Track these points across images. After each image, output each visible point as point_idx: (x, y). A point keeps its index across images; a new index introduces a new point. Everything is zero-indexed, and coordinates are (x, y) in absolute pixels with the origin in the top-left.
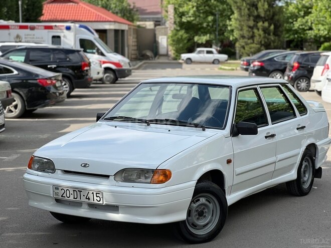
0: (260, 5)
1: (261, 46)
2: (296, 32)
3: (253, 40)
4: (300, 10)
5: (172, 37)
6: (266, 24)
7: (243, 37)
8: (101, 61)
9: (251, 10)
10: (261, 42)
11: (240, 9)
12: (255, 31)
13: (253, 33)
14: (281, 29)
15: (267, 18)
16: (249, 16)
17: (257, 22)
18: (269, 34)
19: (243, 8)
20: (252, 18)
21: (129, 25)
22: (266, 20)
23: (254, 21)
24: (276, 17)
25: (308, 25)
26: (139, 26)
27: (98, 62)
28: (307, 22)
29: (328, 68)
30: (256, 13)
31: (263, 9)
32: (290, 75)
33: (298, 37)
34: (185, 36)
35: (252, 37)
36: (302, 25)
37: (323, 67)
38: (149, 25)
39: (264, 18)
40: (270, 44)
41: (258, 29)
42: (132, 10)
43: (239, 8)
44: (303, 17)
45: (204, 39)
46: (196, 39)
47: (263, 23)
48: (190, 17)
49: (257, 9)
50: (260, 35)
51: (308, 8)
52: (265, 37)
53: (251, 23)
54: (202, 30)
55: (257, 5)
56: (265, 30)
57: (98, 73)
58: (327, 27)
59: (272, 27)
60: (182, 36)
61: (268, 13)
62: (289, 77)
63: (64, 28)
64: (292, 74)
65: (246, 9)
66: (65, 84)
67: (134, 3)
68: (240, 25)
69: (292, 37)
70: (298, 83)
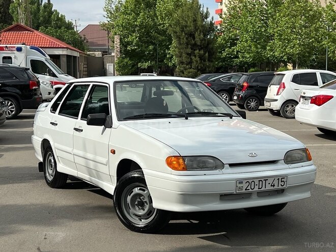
0: (196, 35)
1: (198, 71)
2: (224, 60)
3: (191, 66)
4: (227, 42)
5: (118, 64)
6: (202, 52)
7: (182, 63)
8: (52, 82)
9: (189, 39)
10: (198, 67)
11: (180, 38)
12: (193, 57)
13: (191, 59)
14: (214, 56)
15: (202, 46)
16: (187, 44)
17: (195, 50)
18: (205, 61)
19: (182, 37)
20: (189, 46)
21: (80, 53)
22: (202, 48)
23: (192, 49)
24: (211, 46)
25: (234, 54)
26: (89, 55)
27: (49, 82)
28: (233, 51)
29: (284, 87)
30: (193, 42)
31: (200, 38)
32: (239, 95)
33: (226, 64)
34: (130, 62)
35: (190, 63)
36: (228, 54)
37: (278, 86)
38: (98, 54)
39: (200, 46)
40: (205, 70)
41: (195, 56)
42: (83, 41)
43: (178, 38)
44: (230, 48)
45: (146, 65)
46: (139, 65)
47: (200, 51)
48: (134, 46)
49: (194, 38)
50: (197, 61)
51: (234, 40)
52: (201, 63)
53: (189, 51)
54: (145, 58)
55: (194, 35)
56: (201, 57)
57: (50, 93)
58: (252, 55)
59: (207, 54)
60: (127, 63)
61: (203, 42)
62: (238, 96)
63: (15, 49)
64: (242, 94)
65: (185, 38)
66: (11, 105)
67: (84, 36)
68: (179, 52)
69: (220, 64)
70: (248, 103)
